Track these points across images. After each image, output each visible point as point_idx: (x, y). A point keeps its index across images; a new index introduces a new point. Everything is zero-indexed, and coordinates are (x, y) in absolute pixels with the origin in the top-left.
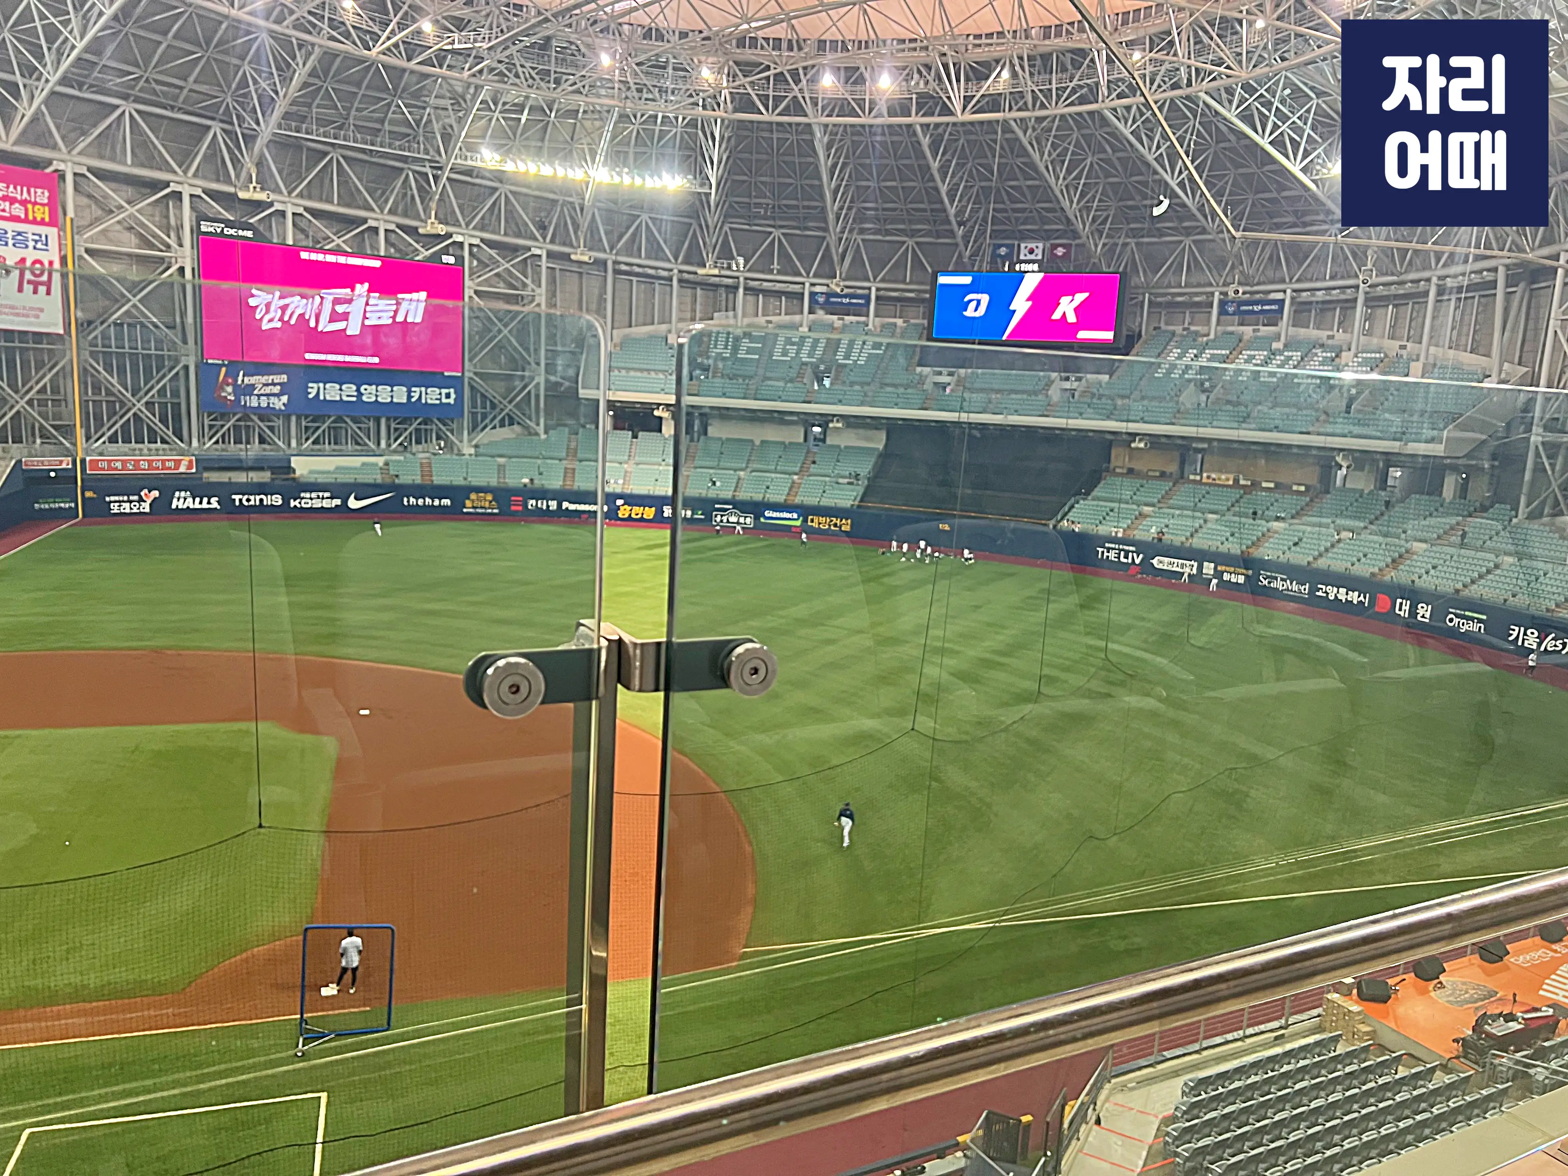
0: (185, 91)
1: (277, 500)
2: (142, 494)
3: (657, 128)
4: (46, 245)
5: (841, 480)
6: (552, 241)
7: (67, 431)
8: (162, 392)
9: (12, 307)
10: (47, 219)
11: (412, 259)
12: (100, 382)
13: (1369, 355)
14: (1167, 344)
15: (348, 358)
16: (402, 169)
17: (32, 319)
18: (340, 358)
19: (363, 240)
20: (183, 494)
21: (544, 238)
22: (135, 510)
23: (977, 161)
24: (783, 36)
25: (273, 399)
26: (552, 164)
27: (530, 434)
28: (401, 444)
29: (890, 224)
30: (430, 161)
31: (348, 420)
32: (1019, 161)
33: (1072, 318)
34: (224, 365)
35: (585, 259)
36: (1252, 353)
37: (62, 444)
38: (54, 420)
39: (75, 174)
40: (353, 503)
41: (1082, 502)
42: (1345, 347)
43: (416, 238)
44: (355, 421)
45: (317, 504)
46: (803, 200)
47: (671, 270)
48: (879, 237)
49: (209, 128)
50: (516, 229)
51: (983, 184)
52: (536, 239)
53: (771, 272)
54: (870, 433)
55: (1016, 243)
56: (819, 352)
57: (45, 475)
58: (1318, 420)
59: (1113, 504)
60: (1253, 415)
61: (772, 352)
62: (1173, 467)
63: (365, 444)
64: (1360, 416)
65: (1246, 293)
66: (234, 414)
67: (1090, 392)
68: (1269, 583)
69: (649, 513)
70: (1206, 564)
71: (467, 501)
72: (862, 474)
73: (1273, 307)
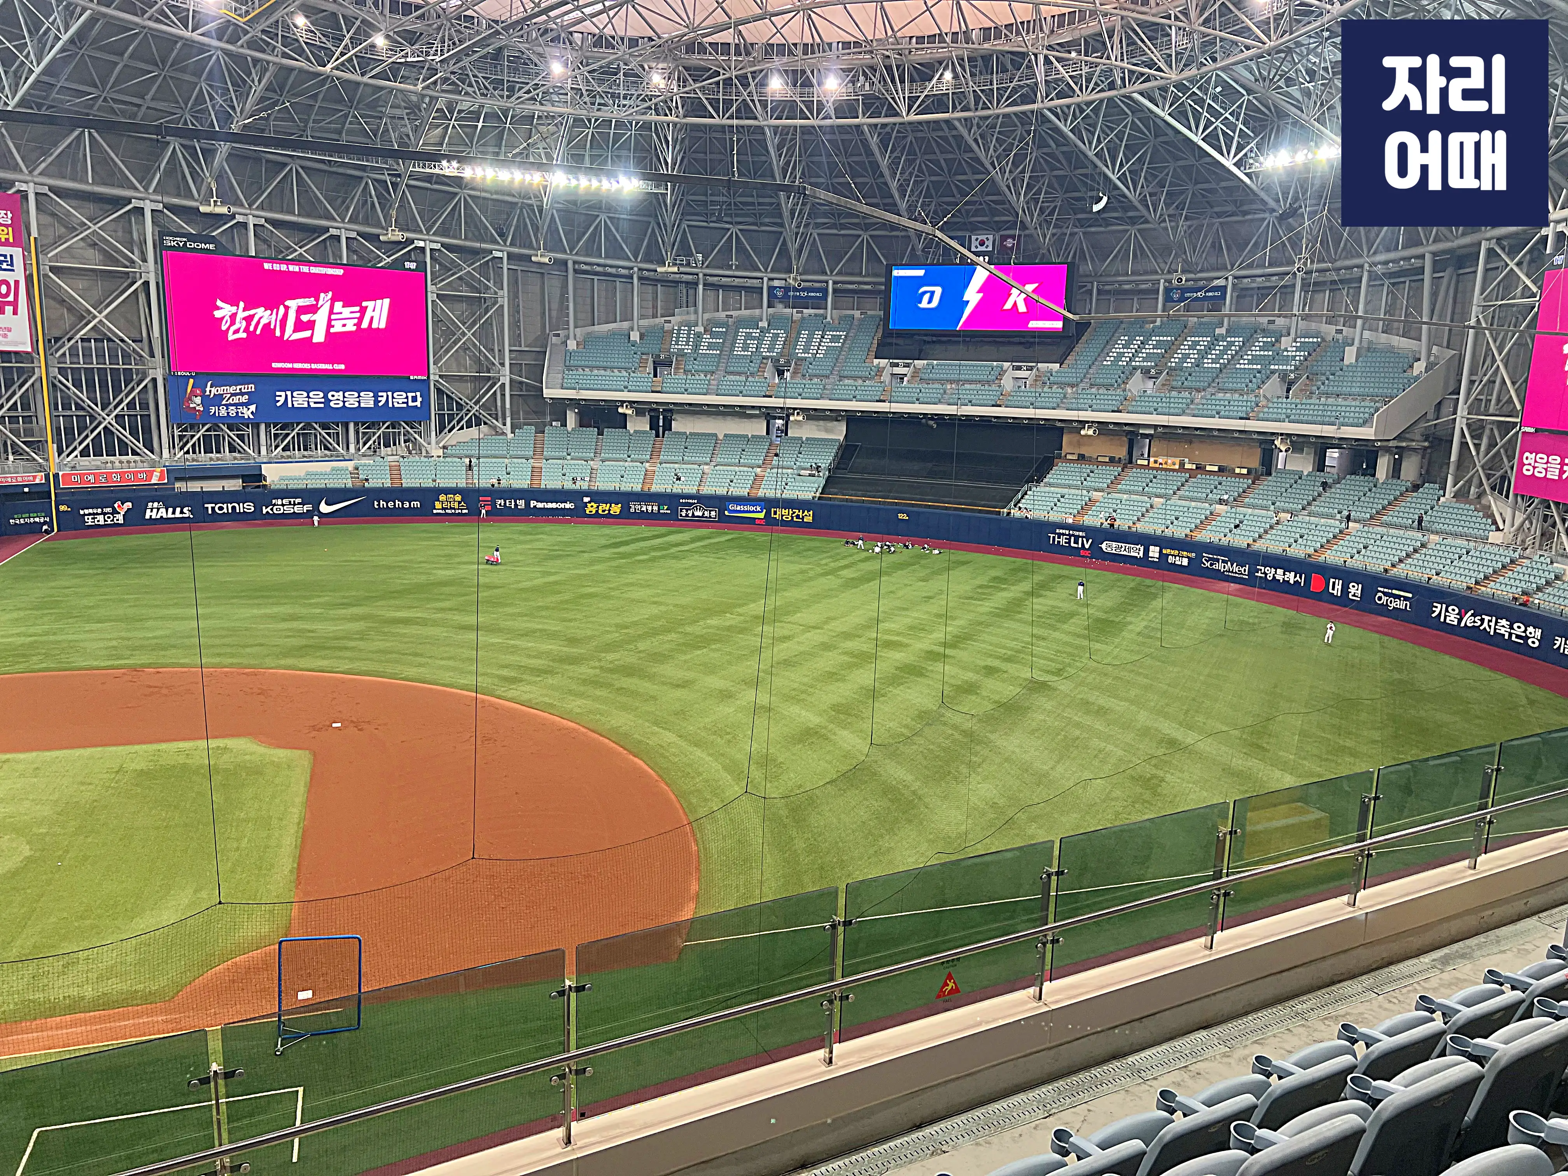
0: (143, 109)
1: (249, 507)
2: (116, 505)
3: (612, 131)
4: (12, 265)
5: (803, 472)
6: (511, 245)
7: (39, 447)
8: (131, 405)
10: (11, 240)
11: (374, 266)
12: (69, 397)
13: (1307, 340)
14: (1115, 331)
15: (314, 366)
16: (361, 178)
17: (1, 339)
18: (306, 366)
19: (326, 248)
20: (156, 505)
21: (505, 242)
22: (109, 522)
23: (927, 157)
24: (730, 41)
25: (241, 409)
26: (509, 170)
27: (497, 434)
28: (369, 448)
29: (844, 218)
30: (387, 169)
31: (317, 427)
32: (966, 156)
33: (1022, 308)
34: (191, 377)
35: (546, 260)
36: (1197, 339)
37: (34, 460)
38: (25, 436)
39: (37, 194)
40: (324, 508)
41: (1034, 489)
42: (1284, 333)
43: (376, 244)
44: (325, 426)
45: (289, 510)
46: (758, 197)
47: (632, 268)
48: (835, 231)
49: (168, 144)
50: (477, 233)
51: (933, 178)
52: (497, 243)
53: (730, 267)
54: (830, 424)
55: (967, 235)
56: (779, 347)
57: (19, 490)
58: (1257, 405)
59: (1065, 491)
60: (1196, 401)
61: (733, 345)
62: (1121, 453)
63: (335, 449)
64: (1298, 401)
65: (1189, 280)
66: (204, 425)
67: (1041, 381)
68: (1211, 565)
69: (616, 509)
70: (1152, 548)
71: (437, 503)
72: (823, 466)
73: (1216, 294)
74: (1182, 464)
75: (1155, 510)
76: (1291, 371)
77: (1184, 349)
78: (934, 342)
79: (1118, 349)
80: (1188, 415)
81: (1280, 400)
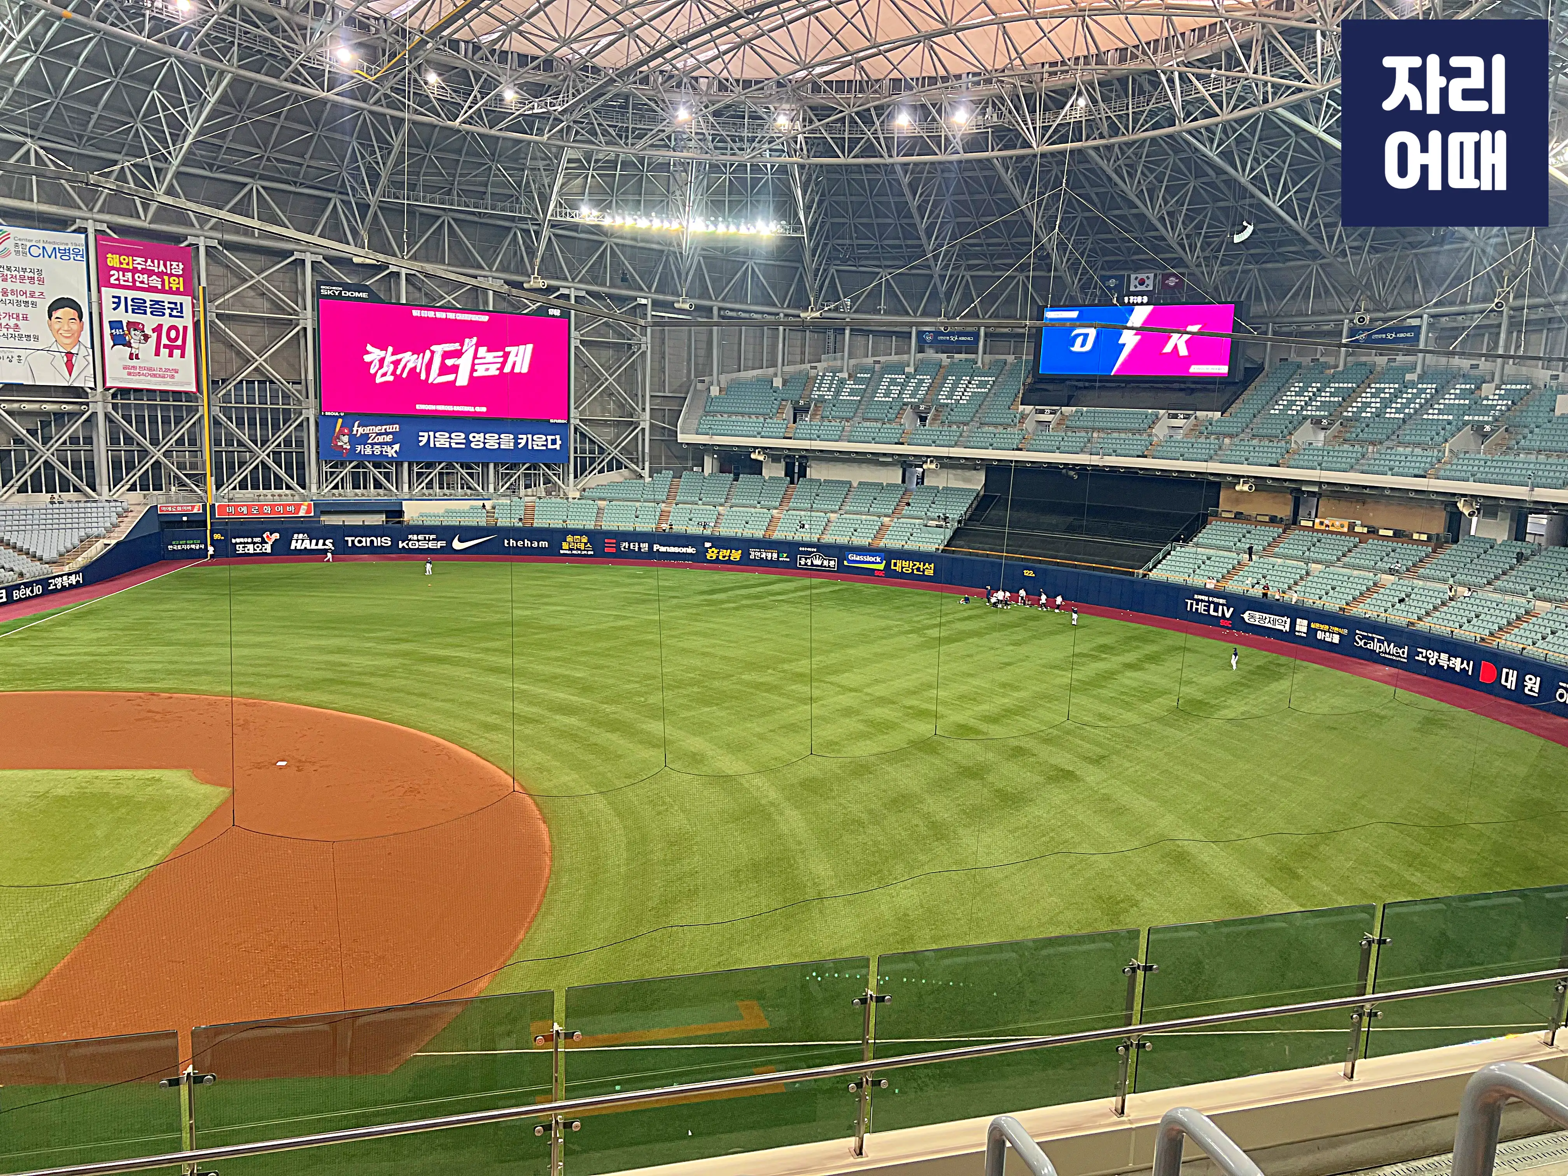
0: (304, 167)
1: (387, 542)
2: (264, 536)
3: (748, 177)
4: (181, 312)
5: (930, 523)
6: (656, 292)
7: (199, 479)
8: (287, 442)
9: (150, 369)
10: (182, 289)
11: (521, 313)
13: (1514, 387)
14: (1291, 377)
15: (457, 408)
16: (510, 229)
17: (168, 379)
18: (449, 408)
19: (473, 295)
20: (301, 536)
21: (649, 288)
22: (258, 551)
24: (853, 78)
25: (386, 448)
26: (647, 215)
27: (637, 478)
28: (508, 489)
29: (997, 259)
30: (532, 219)
31: (458, 466)
33: (1183, 351)
34: (340, 417)
35: (687, 306)
37: (192, 491)
38: (191, 469)
39: (207, 247)
40: (457, 545)
42: (1487, 379)
44: (466, 466)
45: (424, 545)
46: (905, 239)
47: (778, 314)
48: (988, 273)
49: (330, 199)
50: (622, 281)
52: (642, 290)
53: (880, 312)
54: (968, 474)
55: (1128, 274)
56: (922, 393)
57: (178, 519)
58: (1439, 461)
59: (1211, 552)
60: (1369, 455)
61: (874, 393)
62: (1285, 511)
63: (476, 490)
64: (1489, 457)
65: (1377, 320)
66: (350, 462)
67: (1197, 430)
68: (1366, 644)
69: (736, 555)
70: (1299, 621)
71: (564, 544)
72: (951, 516)
73: (1408, 335)
74: (1352, 526)
75: (1310, 578)
76: (1487, 423)
77: (1366, 397)
79: (1290, 396)
80: (1356, 471)
81: (1467, 456)
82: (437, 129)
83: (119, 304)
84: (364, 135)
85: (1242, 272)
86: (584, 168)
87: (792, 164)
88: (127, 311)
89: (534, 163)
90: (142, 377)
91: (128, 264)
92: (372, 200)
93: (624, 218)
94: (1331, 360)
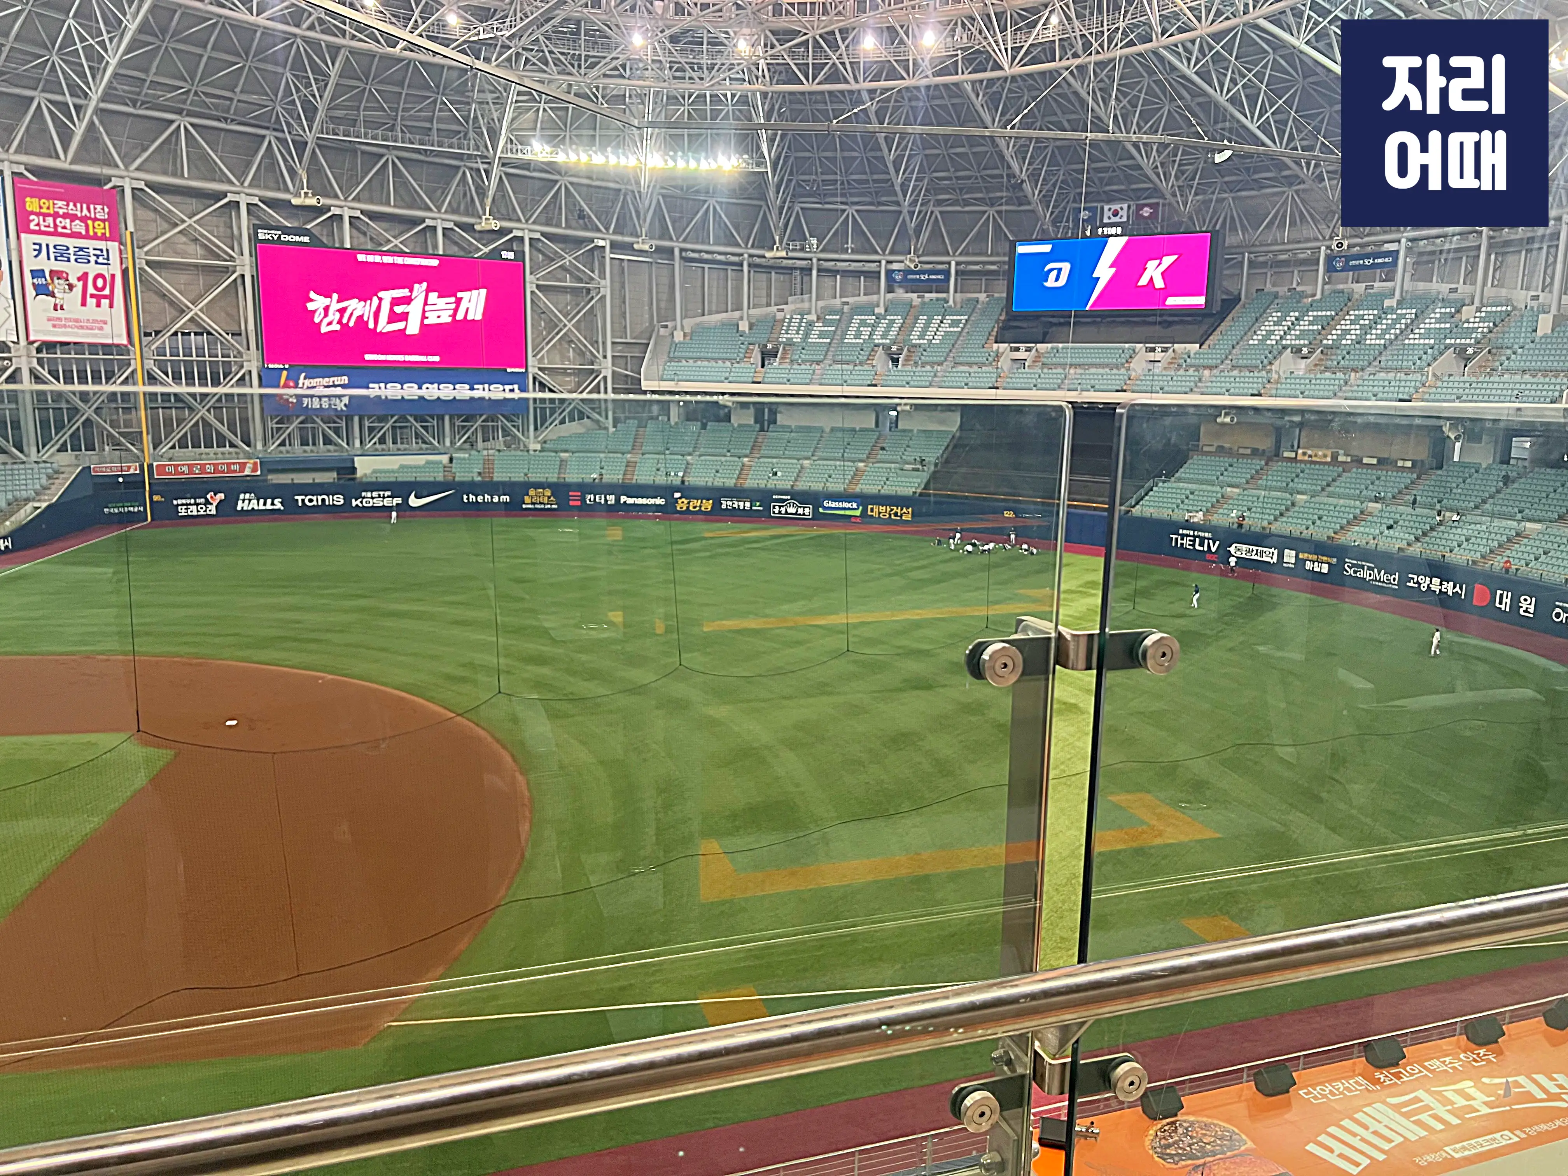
0: (235, 102)
1: (339, 500)
2: (208, 496)
3: (708, 107)
4: (108, 259)
5: (906, 467)
6: (614, 233)
7: (135, 438)
9: (76, 320)
10: (107, 235)
11: (473, 257)
13: (1494, 309)
14: (1268, 307)
15: (408, 358)
16: (458, 168)
17: (97, 331)
18: (401, 358)
19: (424, 239)
20: (247, 496)
21: (607, 229)
22: (202, 513)
23: (1047, 119)
25: (334, 401)
26: (604, 152)
27: (600, 428)
28: (465, 442)
29: (967, 193)
30: (481, 157)
31: (412, 420)
33: (1159, 283)
34: (285, 369)
35: (646, 247)
36: (1361, 312)
37: (131, 451)
38: (125, 427)
39: (134, 189)
40: (413, 502)
41: (1161, 484)
42: (1467, 302)
43: (474, 234)
44: (419, 419)
45: (379, 503)
46: (872, 173)
47: (742, 255)
48: (957, 208)
49: (264, 137)
50: (578, 222)
52: (599, 231)
53: (846, 251)
54: (943, 415)
55: (1099, 205)
56: (893, 333)
57: (114, 480)
58: (1423, 385)
59: (1196, 487)
60: (1352, 381)
61: (844, 334)
62: (1267, 443)
63: (431, 443)
64: (1474, 379)
65: (1354, 246)
66: (297, 417)
67: (1176, 363)
68: (1355, 572)
69: (708, 505)
70: (1287, 551)
71: (526, 498)
72: (927, 459)
73: (1386, 260)
74: (1335, 457)
75: (1296, 509)
76: (1470, 345)
77: (1345, 325)
78: (1060, 324)
79: (1268, 326)
80: (1340, 398)
81: (1452, 378)
82: (377, 59)
83: (40, 251)
84: (298, 65)
85: (1217, 201)
86: (535, 101)
87: (754, 93)
88: (49, 259)
89: (481, 95)
90: (69, 330)
91: (48, 208)
92: (310, 137)
93: (578, 155)
94: (1308, 289)
